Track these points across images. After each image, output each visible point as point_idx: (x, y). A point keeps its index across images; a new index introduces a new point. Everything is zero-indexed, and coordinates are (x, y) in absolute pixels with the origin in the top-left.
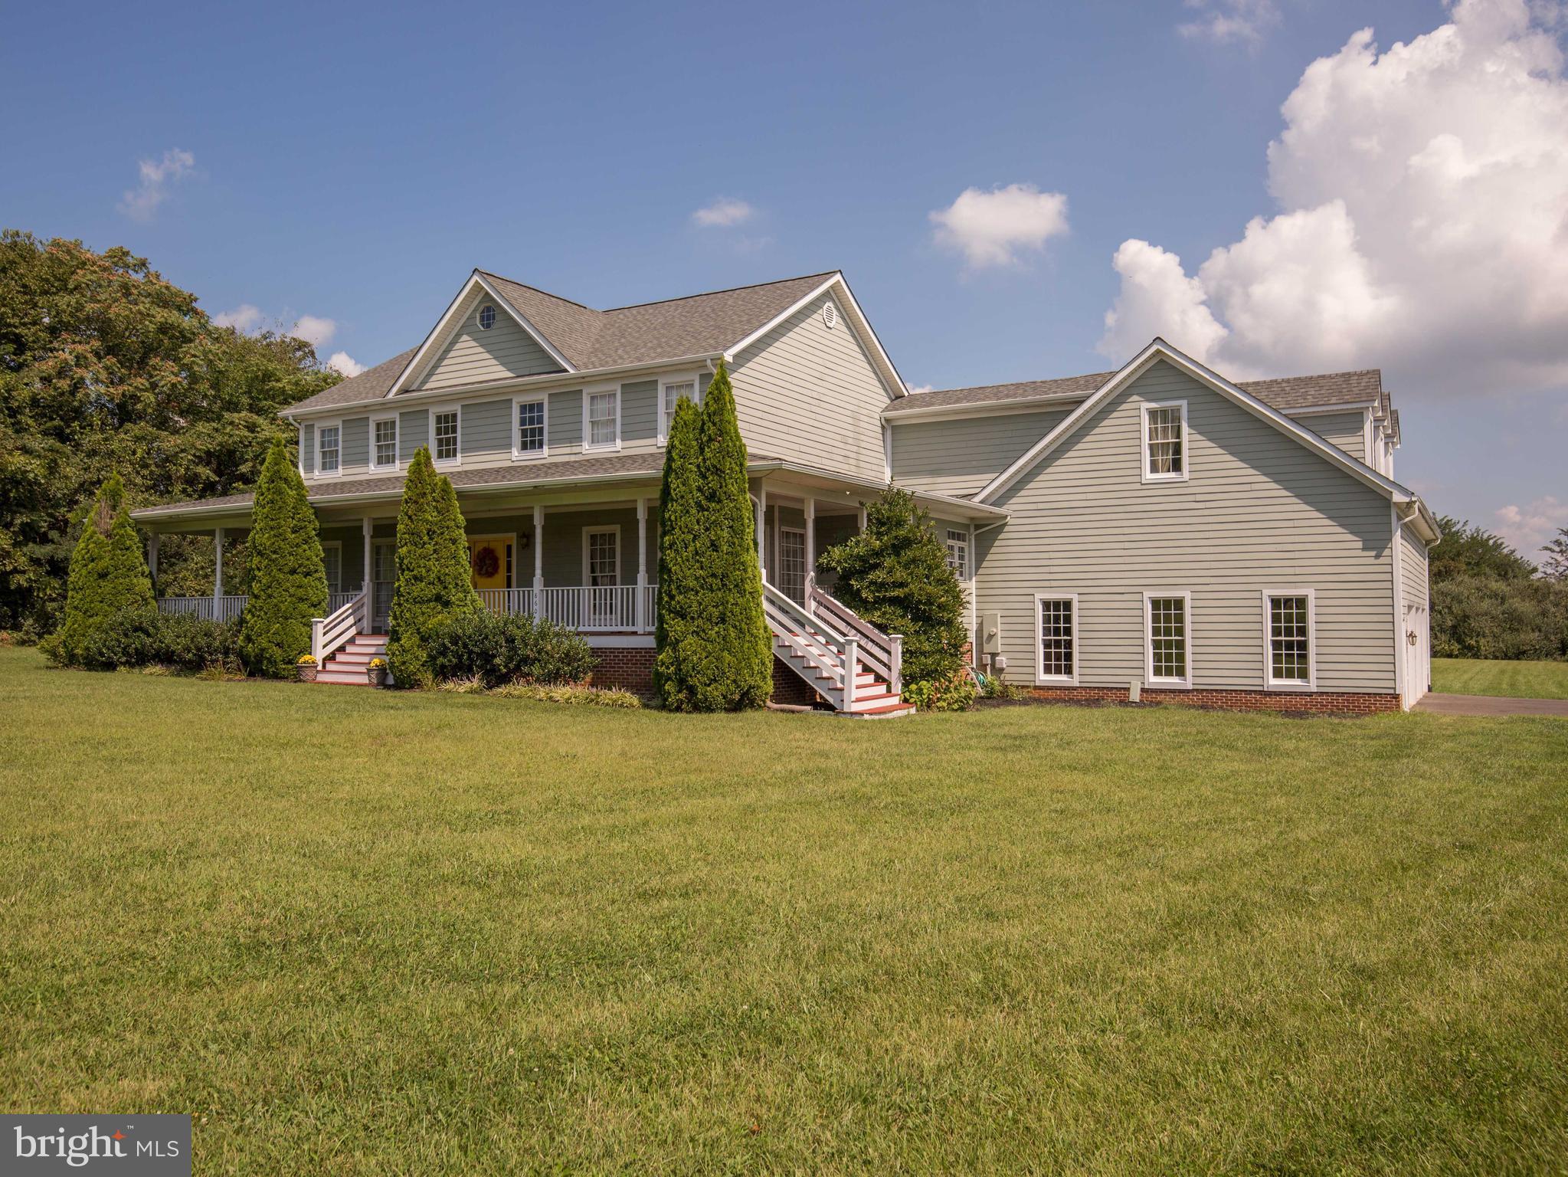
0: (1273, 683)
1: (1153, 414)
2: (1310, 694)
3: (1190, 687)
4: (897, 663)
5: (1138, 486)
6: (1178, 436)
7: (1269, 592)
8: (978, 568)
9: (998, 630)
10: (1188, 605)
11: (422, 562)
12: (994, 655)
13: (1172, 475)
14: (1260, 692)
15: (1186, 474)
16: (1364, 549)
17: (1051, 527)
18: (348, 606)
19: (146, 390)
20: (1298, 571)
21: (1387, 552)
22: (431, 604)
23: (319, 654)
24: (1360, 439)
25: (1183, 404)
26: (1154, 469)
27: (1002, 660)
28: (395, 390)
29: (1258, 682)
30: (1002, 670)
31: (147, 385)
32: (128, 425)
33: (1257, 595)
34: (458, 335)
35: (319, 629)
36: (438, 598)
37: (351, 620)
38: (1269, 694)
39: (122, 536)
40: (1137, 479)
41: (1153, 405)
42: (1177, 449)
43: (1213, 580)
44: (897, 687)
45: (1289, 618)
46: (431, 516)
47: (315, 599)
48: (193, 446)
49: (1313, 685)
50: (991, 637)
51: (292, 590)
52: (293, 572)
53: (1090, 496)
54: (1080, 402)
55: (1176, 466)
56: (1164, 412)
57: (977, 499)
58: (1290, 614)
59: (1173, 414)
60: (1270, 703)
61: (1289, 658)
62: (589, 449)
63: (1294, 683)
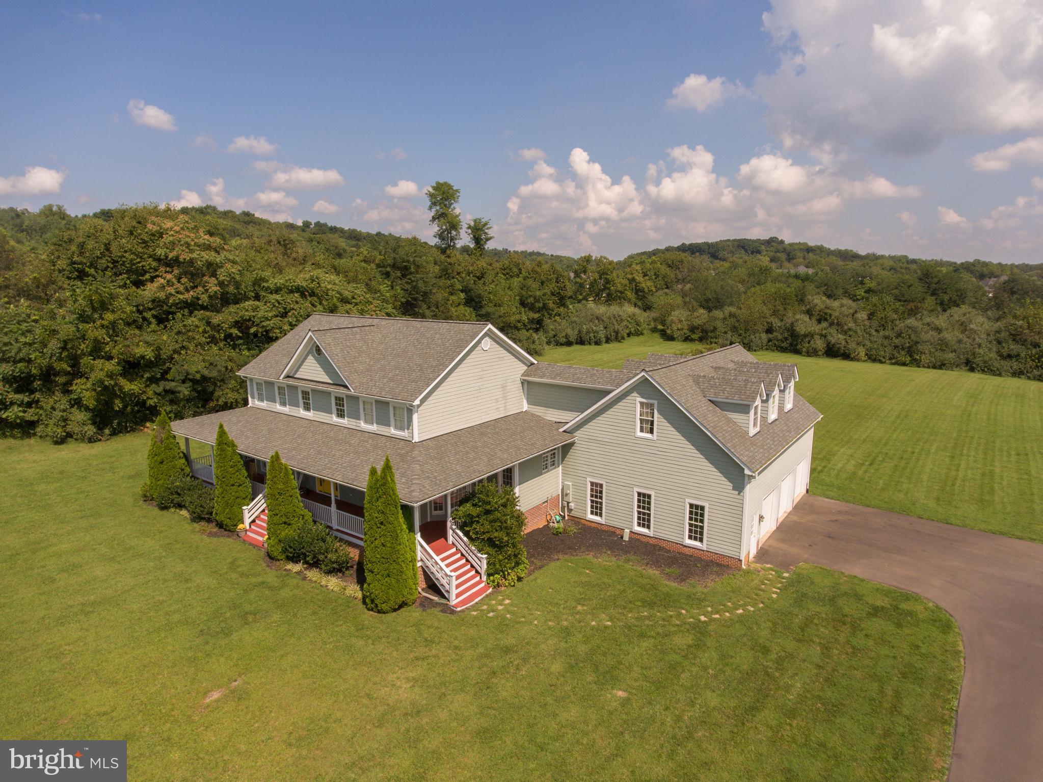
0: (689, 542)
1: (642, 404)
2: (703, 550)
3: (653, 536)
4: (485, 566)
5: (634, 438)
6: (653, 417)
7: (689, 501)
8: (563, 460)
9: (570, 492)
10: (653, 498)
11: (276, 508)
12: (568, 503)
13: (649, 436)
14: (682, 545)
15: (655, 436)
16: (733, 489)
18: (261, 495)
19: (203, 293)
20: (702, 494)
21: (742, 494)
23: (247, 521)
24: (747, 418)
25: (655, 402)
26: (642, 430)
27: (572, 505)
28: (282, 376)
29: (681, 540)
30: (572, 510)
31: (203, 290)
32: (196, 312)
33: (683, 500)
34: (307, 356)
35: (246, 512)
36: (285, 523)
37: (263, 501)
38: (686, 546)
39: (168, 444)
40: (633, 434)
41: (644, 400)
42: (652, 423)
43: (665, 489)
44: (484, 578)
45: (696, 514)
46: (281, 486)
47: (244, 496)
48: (228, 319)
49: (704, 546)
50: (567, 495)
51: (233, 494)
52: (233, 485)
54: (609, 392)
55: (651, 431)
56: (647, 404)
57: (561, 430)
58: (697, 512)
59: (651, 406)
60: (686, 550)
61: (696, 532)
62: (363, 425)
63: (697, 544)
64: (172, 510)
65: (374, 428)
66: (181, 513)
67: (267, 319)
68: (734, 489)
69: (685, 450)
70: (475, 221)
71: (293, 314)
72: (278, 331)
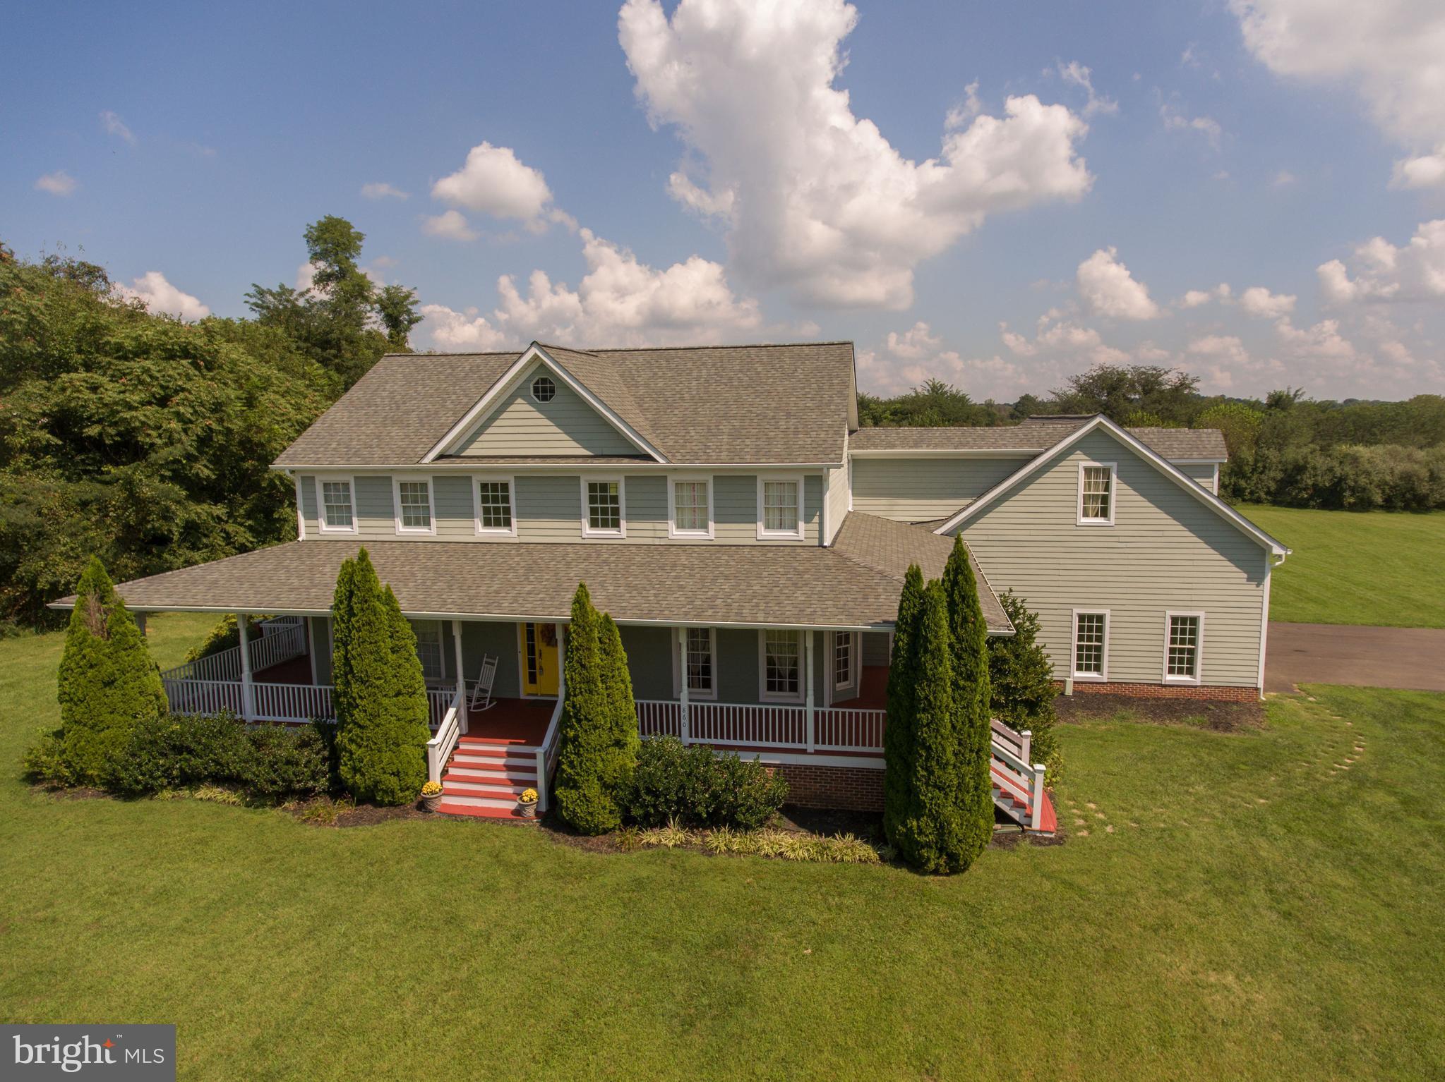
0: (1170, 678)
1: (1088, 471)
2: (1196, 687)
3: (1106, 681)
5: (1073, 527)
6: (1108, 490)
7: (1171, 613)
10: (1107, 619)
13: (1100, 520)
14: (1159, 685)
15: (1113, 522)
16: (1248, 582)
17: (999, 555)
20: (1194, 598)
21: (1261, 587)
22: (610, 749)
25: (1114, 465)
26: (1086, 514)
29: (1158, 677)
33: (1162, 614)
38: (1165, 686)
39: (124, 635)
40: (1073, 521)
41: (1094, 464)
42: (1105, 499)
43: (1129, 602)
45: (1183, 632)
49: (1197, 680)
53: (1033, 532)
54: (1035, 456)
55: (1104, 512)
56: (1097, 470)
57: (939, 532)
58: (1185, 629)
59: (1106, 473)
60: (1167, 693)
61: (1181, 661)
62: (675, 533)
63: (1184, 678)
64: (167, 794)
65: (712, 533)
66: (199, 795)
67: (130, 407)
68: (1249, 579)
69: (1166, 534)
70: (387, 290)
71: (186, 399)
72: (154, 433)
